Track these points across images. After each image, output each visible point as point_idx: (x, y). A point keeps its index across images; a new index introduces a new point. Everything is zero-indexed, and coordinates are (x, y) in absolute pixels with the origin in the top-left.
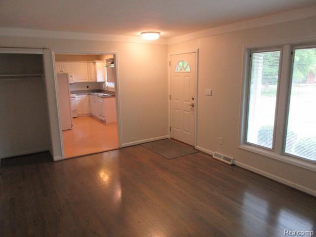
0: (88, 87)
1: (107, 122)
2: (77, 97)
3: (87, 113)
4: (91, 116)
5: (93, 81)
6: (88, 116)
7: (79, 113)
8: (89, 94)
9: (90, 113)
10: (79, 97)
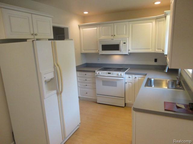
10: (130, 77)
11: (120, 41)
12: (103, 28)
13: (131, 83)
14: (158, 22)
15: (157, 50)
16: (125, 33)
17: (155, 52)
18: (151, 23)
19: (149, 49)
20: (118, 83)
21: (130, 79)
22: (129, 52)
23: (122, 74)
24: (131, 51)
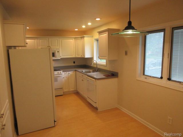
0: (74, 62)
1: (99, 110)
2: (63, 73)
3: (73, 90)
4: (77, 93)
5: (80, 56)
6: (74, 93)
7: (65, 90)
8: (76, 71)
9: (76, 90)
10: (65, 74)
11: (55, 50)
12: (40, 41)
13: (66, 77)
14: (76, 40)
15: (77, 56)
16: (57, 45)
17: (76, 57)
18: (72, 40)
19: (72, 55)
20: (59, 79)
21: (65, 75)
22: (61, 58)
23: (61, 72)
24: (62, 57)
